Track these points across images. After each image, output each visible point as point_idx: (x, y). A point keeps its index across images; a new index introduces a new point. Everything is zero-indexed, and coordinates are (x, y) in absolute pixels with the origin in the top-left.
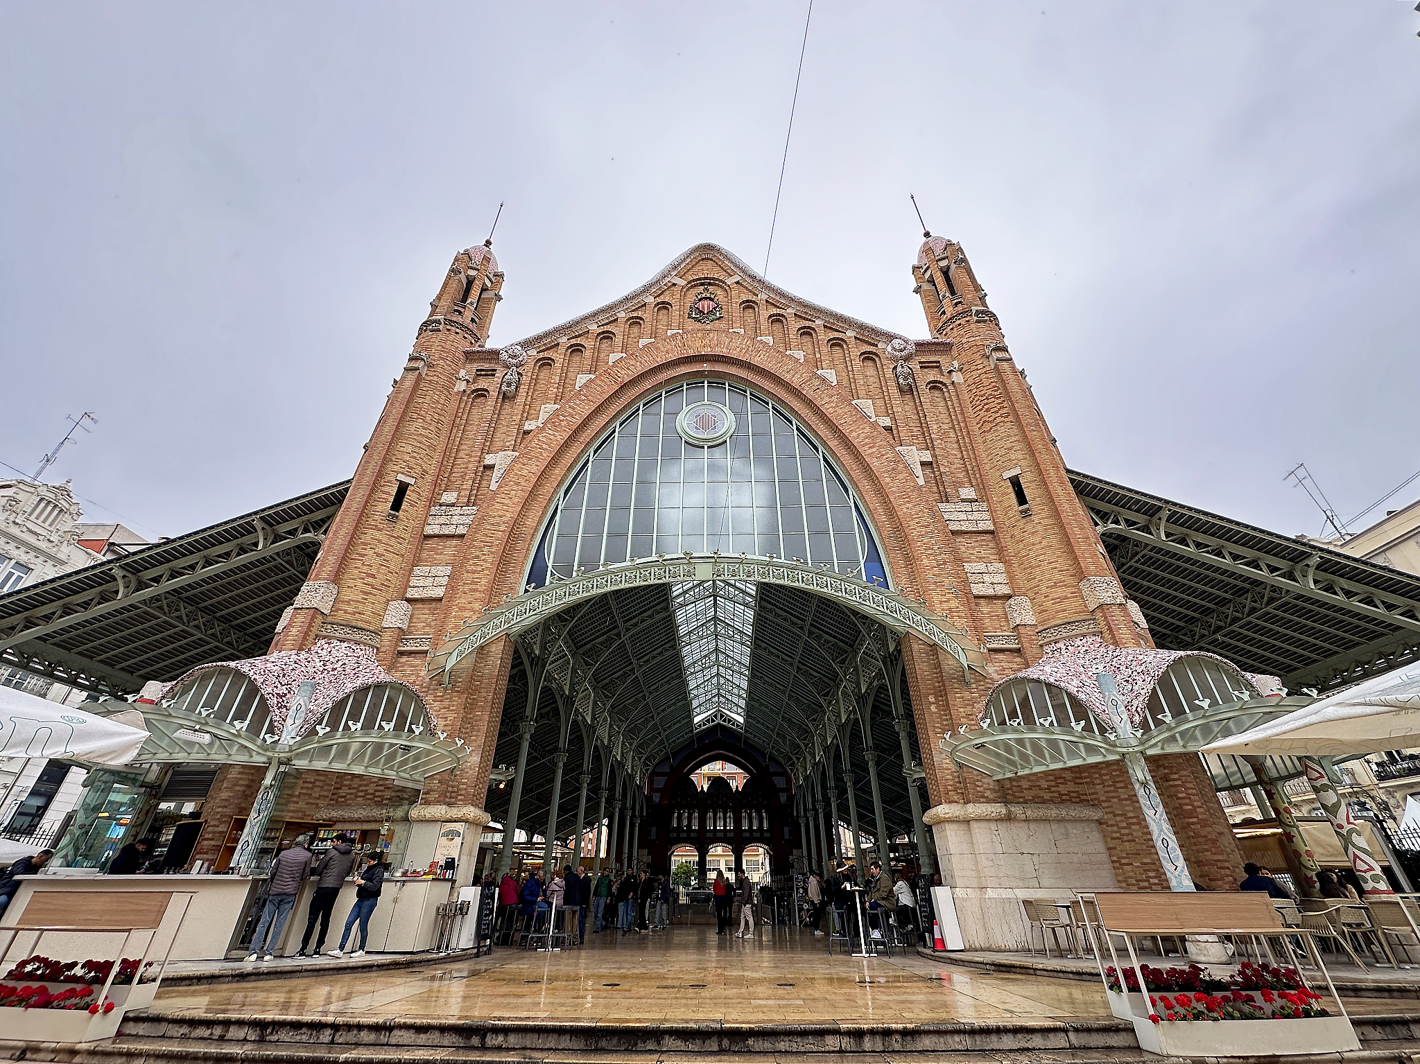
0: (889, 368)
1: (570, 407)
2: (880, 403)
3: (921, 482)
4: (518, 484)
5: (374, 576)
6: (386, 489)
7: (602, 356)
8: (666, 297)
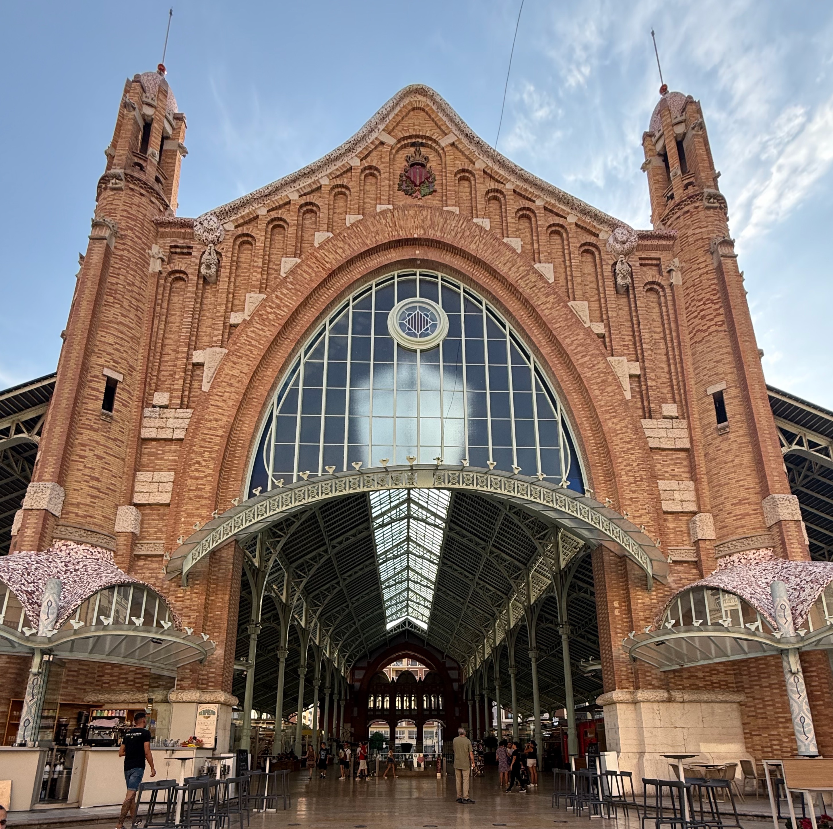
0: (608, 264)
1: (277, 297)
2: (595, 305)
3: (628, 395)
4: (231, 385)
5: (98, 480)
6: (94, 385)
7: (306, 236)
8: (373, 161)
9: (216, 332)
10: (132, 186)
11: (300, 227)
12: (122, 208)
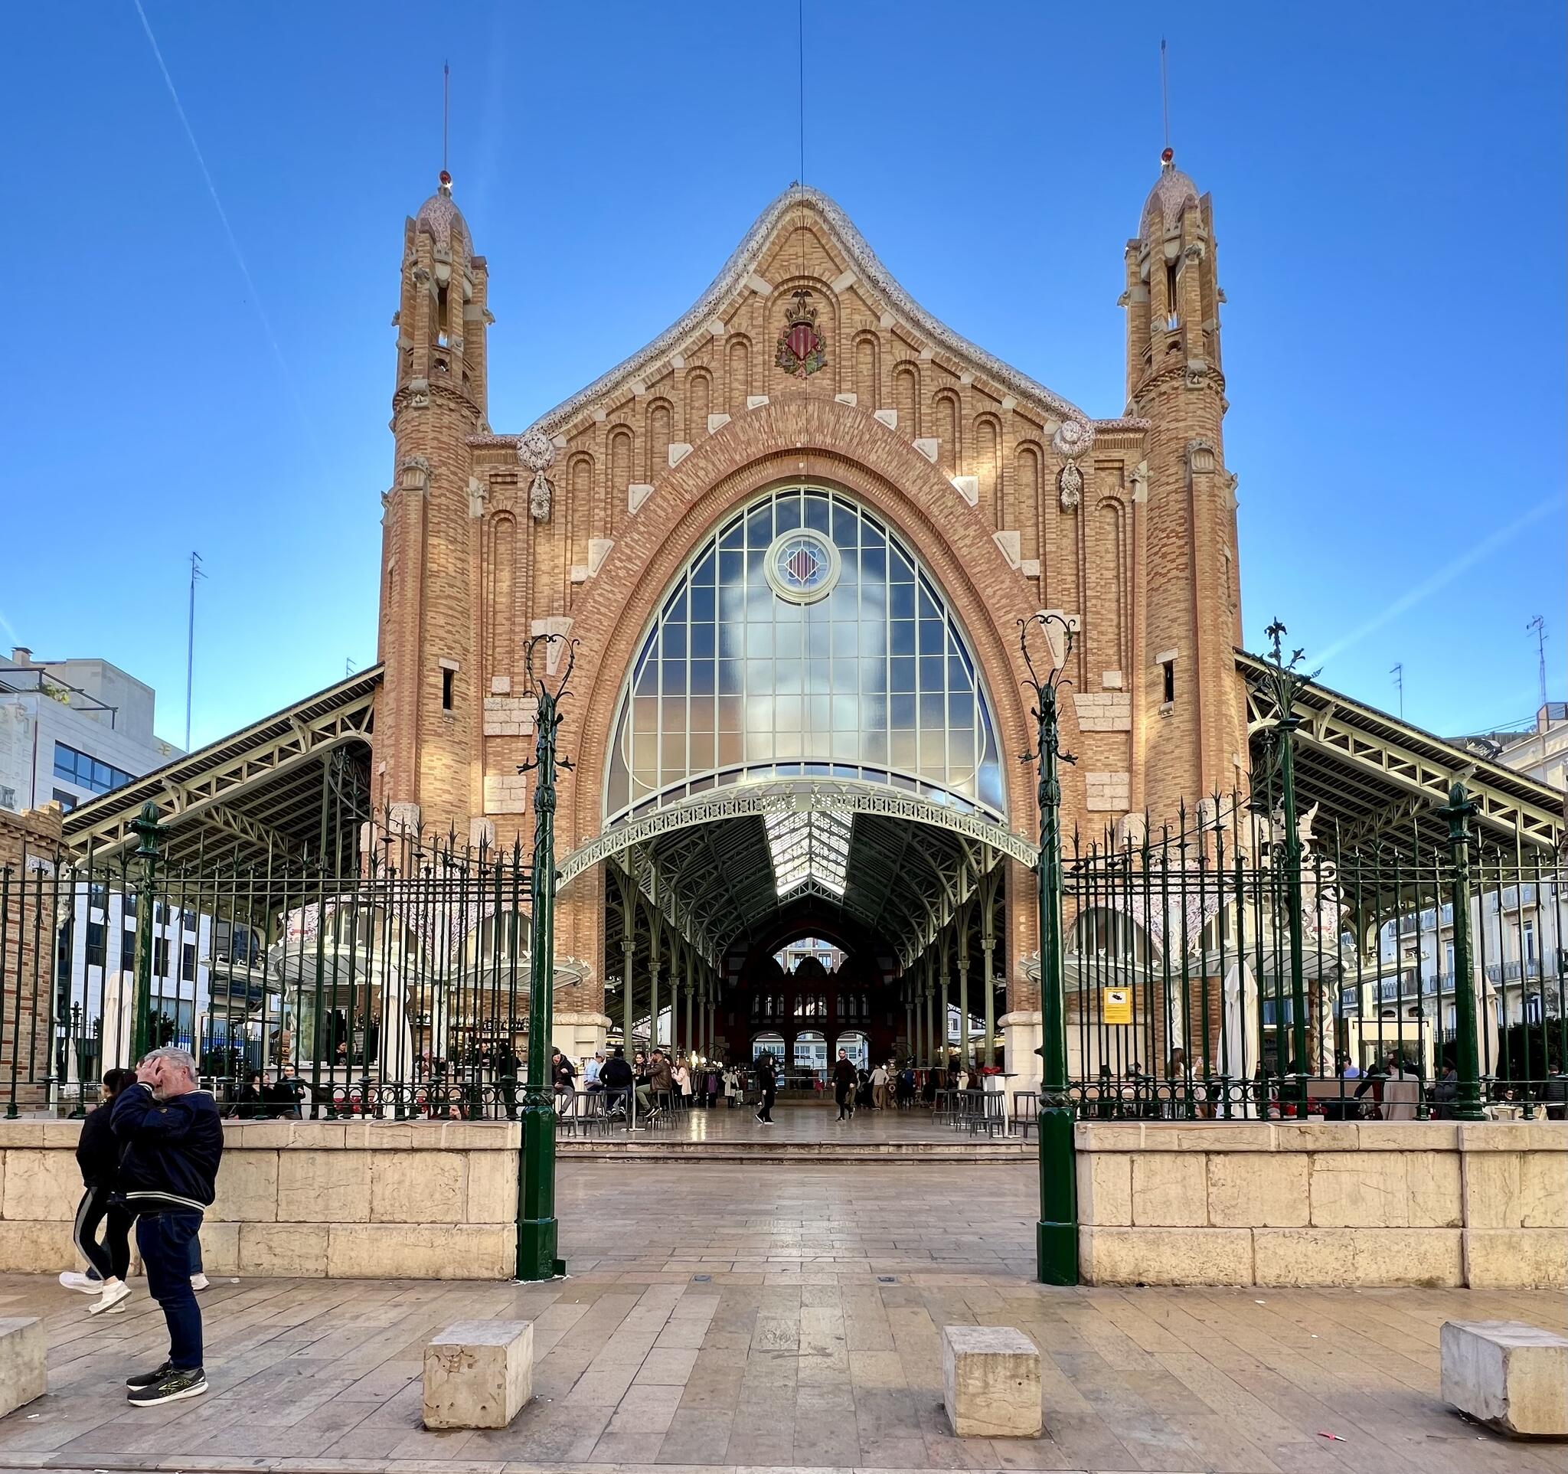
0: (1052, 472)
1: (627, 545)
2: (1030, 535)
3: (1060, 663)
4: (580, 668)
6: (430, 679)
7: (658, 445)
8: (742, 323)
9: (557, 596)
10: (439, 401)
11: (650, 434)
12: (431, 435)
